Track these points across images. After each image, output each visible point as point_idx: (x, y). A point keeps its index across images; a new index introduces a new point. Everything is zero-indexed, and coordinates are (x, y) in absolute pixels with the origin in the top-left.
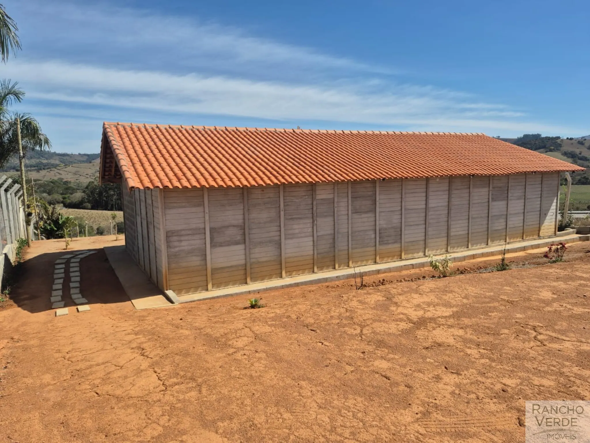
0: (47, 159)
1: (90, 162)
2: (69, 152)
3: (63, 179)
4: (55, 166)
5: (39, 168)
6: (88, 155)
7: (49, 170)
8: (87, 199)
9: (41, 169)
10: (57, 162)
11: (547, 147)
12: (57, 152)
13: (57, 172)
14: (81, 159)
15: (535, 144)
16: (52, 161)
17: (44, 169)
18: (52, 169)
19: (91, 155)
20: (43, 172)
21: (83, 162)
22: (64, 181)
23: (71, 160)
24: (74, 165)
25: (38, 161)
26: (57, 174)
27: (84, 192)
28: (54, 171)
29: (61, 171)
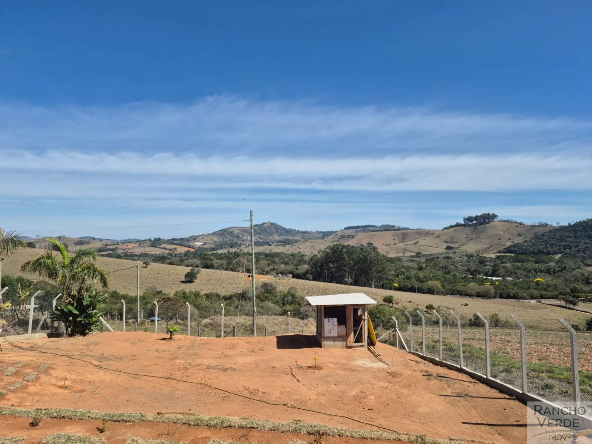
0: (292, 236)
1: (324, 238)
2: (309, 230)
3: (301, 253)
4: (296, 241)
5: (285, 243)
6: (323, 233)
7: (291, 245)
9: (286, 244)
10: (300, 238)
12: (300, 230)
14: (318, 236)
16: (296, 238)
17: (289, 244)
18: (294, 244)
19: (326, 232)
20: (287, 247)
21: (319, 238)
22: (302, 254)
23: (310, 237)
24: (310, 241)
25: (286, 237)
26: (297, 249)
27: (309, 264)
28: (295, 245)
29: (301, 246)
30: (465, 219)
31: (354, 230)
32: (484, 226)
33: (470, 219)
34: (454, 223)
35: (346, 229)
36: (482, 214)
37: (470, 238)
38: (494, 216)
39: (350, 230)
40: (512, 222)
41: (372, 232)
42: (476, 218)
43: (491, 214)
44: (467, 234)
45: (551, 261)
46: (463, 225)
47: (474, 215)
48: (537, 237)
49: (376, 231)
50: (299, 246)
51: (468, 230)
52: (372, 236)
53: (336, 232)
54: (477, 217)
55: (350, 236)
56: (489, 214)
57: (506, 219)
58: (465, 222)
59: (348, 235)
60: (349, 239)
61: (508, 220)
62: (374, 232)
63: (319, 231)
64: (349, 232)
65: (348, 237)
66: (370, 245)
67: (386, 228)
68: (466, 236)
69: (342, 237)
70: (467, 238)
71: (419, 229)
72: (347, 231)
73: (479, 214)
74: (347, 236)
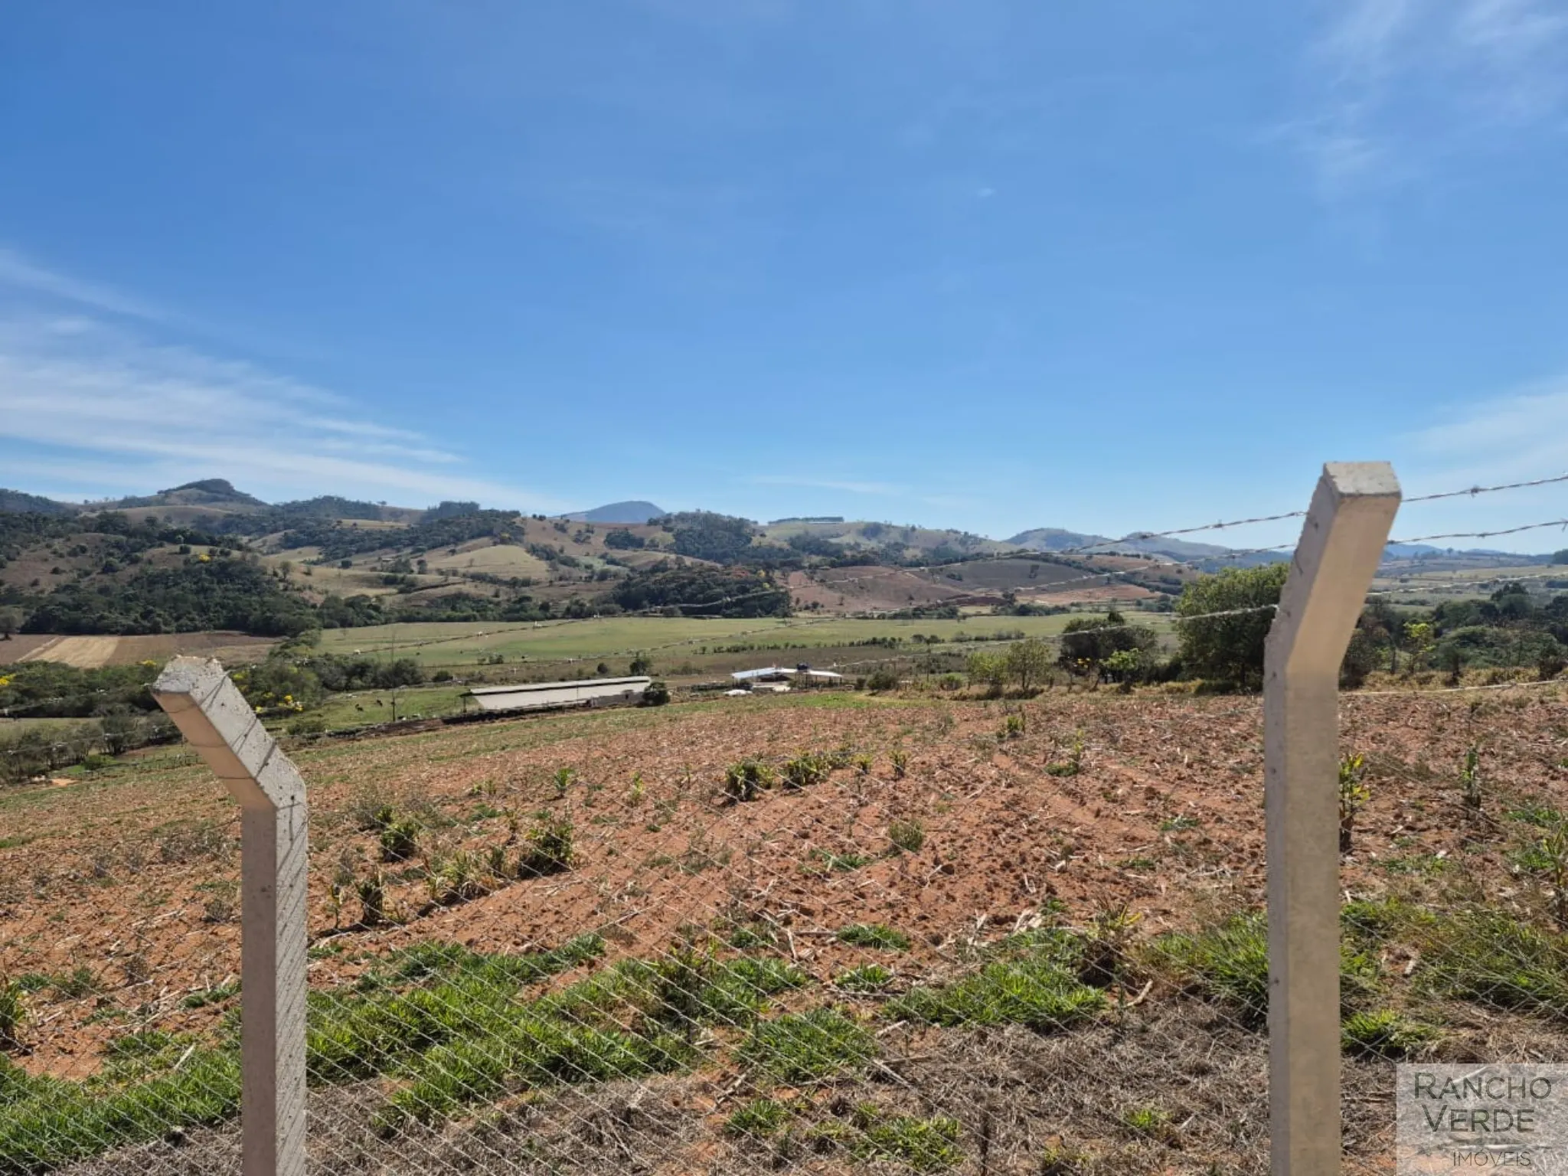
11: (494, 532)
15: (469, 524)
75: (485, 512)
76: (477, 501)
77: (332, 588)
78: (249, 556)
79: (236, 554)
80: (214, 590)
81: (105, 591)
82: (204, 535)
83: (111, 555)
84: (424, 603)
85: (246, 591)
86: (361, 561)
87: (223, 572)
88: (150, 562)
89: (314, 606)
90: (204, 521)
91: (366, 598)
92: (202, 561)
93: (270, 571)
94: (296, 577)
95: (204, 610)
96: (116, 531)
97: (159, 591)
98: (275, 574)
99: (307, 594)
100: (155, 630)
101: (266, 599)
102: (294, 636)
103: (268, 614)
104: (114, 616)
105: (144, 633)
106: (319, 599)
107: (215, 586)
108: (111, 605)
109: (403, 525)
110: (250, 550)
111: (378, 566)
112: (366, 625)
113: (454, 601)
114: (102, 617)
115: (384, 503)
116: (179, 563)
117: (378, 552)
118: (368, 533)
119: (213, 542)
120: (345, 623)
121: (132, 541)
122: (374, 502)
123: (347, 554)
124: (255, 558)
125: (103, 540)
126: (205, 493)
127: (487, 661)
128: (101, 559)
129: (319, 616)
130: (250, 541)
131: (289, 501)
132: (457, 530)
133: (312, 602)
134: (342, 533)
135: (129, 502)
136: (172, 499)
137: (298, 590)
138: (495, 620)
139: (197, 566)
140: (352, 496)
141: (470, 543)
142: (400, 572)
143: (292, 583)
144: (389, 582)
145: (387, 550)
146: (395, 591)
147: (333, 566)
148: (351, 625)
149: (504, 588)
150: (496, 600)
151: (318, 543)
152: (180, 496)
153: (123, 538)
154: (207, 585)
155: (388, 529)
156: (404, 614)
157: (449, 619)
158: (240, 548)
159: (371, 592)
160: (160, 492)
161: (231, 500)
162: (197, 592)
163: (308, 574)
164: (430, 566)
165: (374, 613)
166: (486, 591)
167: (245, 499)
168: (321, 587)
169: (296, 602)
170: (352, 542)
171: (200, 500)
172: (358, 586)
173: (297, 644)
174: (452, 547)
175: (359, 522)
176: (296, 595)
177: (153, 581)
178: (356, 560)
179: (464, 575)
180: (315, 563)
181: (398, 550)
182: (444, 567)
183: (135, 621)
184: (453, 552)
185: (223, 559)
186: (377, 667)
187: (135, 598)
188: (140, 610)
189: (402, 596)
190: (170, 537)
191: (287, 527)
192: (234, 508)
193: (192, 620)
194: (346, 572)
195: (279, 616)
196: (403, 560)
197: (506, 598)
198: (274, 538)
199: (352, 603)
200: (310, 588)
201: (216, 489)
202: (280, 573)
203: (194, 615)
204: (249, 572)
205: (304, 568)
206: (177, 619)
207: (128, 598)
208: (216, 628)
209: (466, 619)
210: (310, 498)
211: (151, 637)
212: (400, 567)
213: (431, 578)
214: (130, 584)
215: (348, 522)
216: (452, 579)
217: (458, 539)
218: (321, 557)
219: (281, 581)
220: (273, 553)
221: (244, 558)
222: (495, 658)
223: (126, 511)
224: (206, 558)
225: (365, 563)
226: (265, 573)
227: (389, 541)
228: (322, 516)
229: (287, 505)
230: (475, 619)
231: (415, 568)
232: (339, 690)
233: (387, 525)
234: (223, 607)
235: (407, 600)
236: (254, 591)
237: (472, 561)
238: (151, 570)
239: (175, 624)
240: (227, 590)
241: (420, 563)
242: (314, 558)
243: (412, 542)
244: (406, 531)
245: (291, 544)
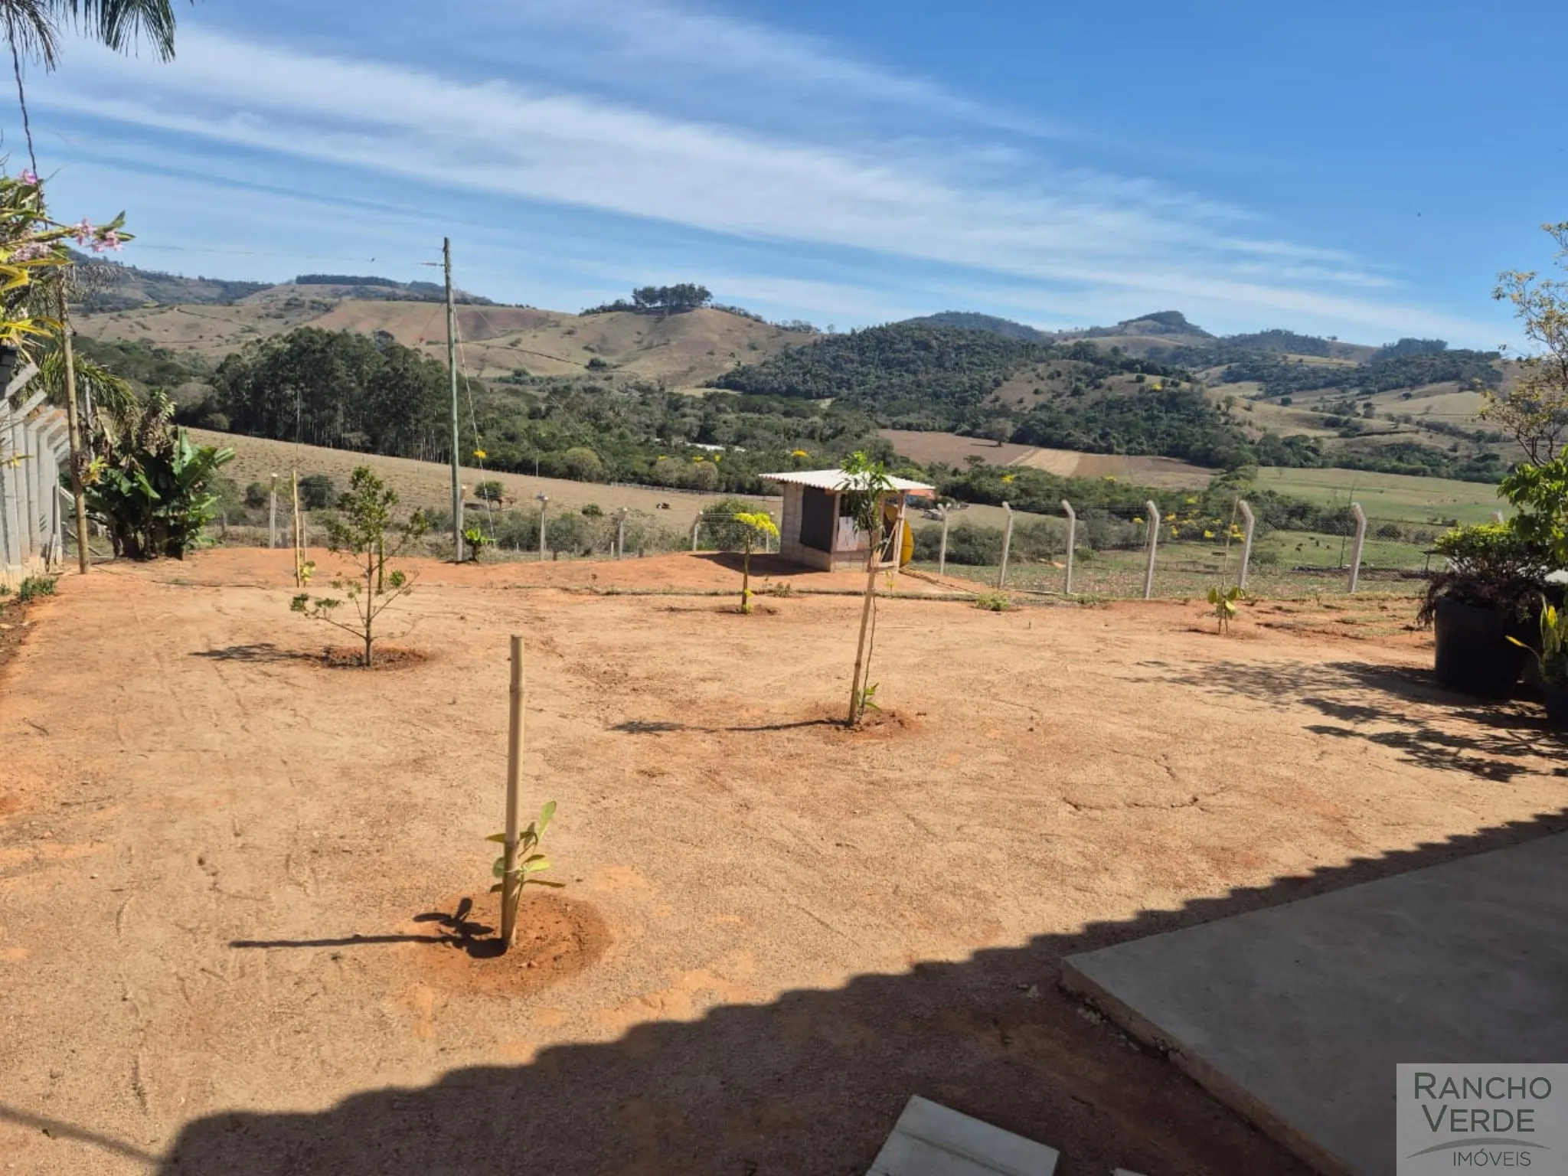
0: (112, 284)
1: (230, 304)
2: (173, 271)
3: (153, 342)
4: (133, 305)
5: (89, 305)
6: (225, 285)
7: (115, 314)
8: (219, 402)
9: (93, 311)
10: (139, 295)
11: (1462, 376)
12: (140, 267)
13: (138, 323)
14: (206, 293)
15: (1432, 365)
16: (127, 292)
17: (102, 310)
18: (123, 312)
19: (233, 284)
20: (98, 320)
21: (210, 300)
22: (154, 347)
23: (177, 294)
24: (183, 307)
26: (137, 328)
27: (211, 381)
28: (129, 318)
29: (149, 321)
30: (637, 294)
31: (329, 287)
32: (679, 315)
33: (648, 294)
34: (610, 302)
35: (303, 280)
36: (678, 286)
37: (645, 343)
38: (704, 294)
39: (316, 288)
40: (739, 314)
41: (388, 299)
42: (664, 293)
43: (697, 287)
44: (639, 333)
45: (814, 413)
46: (630, 309)
47: (658, 285)
48: (788, 356)
49: (400, 299)
50: (141, 320)
51: (642, 323)
52: (387, 316)
53: (270, 286)
54: (664, 290)
55: (320, 303)
56: (691, 288)
57: (728, 304)
58: (637, 302)
59: (313, 302)
60: (315, 313)
61: (732, 308)
62: (394, 300)
63: (208, 277)
64: (311, 292)
65: (312, 308)
66: (383, 339)
67: (430, 293)
68: (637, 338)
69: (292, 305)
70: (639, 342)
71: (521, 306)
72: (304, 288)
73: (671, 285)
74: (308, 304)
75: (1455, 352)
76: (1444, 340)
77: (1271, 426)
78: (1196, 388)
79: (1185, 386)
80: (1161, 418)
81: (1071, 411)
82: (1159, 366)
83: (1079, 380)
84: (1367, 450)
85: (1189, 422)
86: (1302, 400)
87: (1172, 402)
88: (1110, 389)
89: (1252, 442)
90: (1155, 351)
91: (1305, 438)
92: (1155, 391)
93: (1214, 404)
94: (1237, 411)
95: (1152, 436)
96: (1086, 359)
97: (1116, 415)
98: (1219, 407)
99: (1246, 429)
100: (1109, 450)
101: (1207, 430)
102: (1233, 470)
103: (1210, 446)
104: (1077, 434)
105: (1099, 452)
106: (1258, 436)
107: (1162, 415)
108: (1076, 424)
109: (1354, 364)
110: (1198, 382)
111: (1320, 405)
112: (1302, 466)
113: (1401, 451)
114: (1069, 435)
115: (1334, 338)
116: (1134, 391)
117: (1322, 391)
118: (1314, 371)
119: (1166, 373)
120: (1281, 463)
121: (1098, 368)
122: (1324, 338)
123: (1288, 391)
124: (1201, 390)
125: (1075, 366)
126: (1159, 325)
127: (1439, 522)
128: (1071, 383)
129: (1256, 452)
130: (1195, 373)
131: (1236, 334)
132: (1416, 371)
133: (1250, 438)
134: (1286, 369)
135: (1095, 332)
136: (1130, 330)
137: (1239, 424)
138: (1449, 477)
139: (1150, 395)
140: (1300, 331)
141: (1429, 388)
142: (1344, 414)
143: (1233, 417)
144: (1330, 424)
145: (1334, 389)
146: (1336, 434)
147: (1272, 403)
148: (1286, 464)
149: (1465, 442)
150: (1452, 454)
151: (1259, 379)
152: (1137, 327)
153: (1090, 365)
154: (1156, 412)
155: (1336, 367)
156: (1344, 459)
157: (1395, 471)
158: (1188, 379)
159: (1311, 433)
160: (1120, 323)
161: (1182, 333)
162: (1146, 419)
163: (1249, 409)
164: (1378, 410)
165: (1311, 454)
166: (1444, 443)
167: (1195, 331)
168: (1259, 424)
169: (1235, 437)
170: (1295, 379)
171: (1153, 331)
172: (1299, 425)
173: (1237, 478)
174: (1406, 391)
175: (1306, 358)
176: (1236, 429)
177: (1111, 405)
178: (1296, 398)
179: (1418, 423)
180: (1253, 398)
181: (1343, 390)
182: (1396, 413)
183: (1095, 440)
184: (1408, 396)
185: (1173, 389)
186: (1319, 510)
187: (1094, 420)
188: (1100, 432)
189: (1343, 441)
190: (1129, 366)
191: (1231, 361)
192: (1182, 340)
193: (1141, 444)
194: (1288, 410)
195: (1220, 448)
196: (1349, 402)
197: (1466, 453)
198: (1217, 371)
199: (1290, 443)
200: (1250, 424)
201: (1169, 321)
202: (1223, 406)
203: (1143, 439)
204: (1195, 403)
205: (1245, 403)
206: (1128, 442)
207: (1089, 420)
208: (1160, 454)
209: (1414, 473)
210: (1258, 332)
211: (1105, 456)
212: (1347, 409)
213: (1377, 423)
214: (1092, 407)
215: (1294, 358)
216: (1402, 426)
217: (1416, 382)
218: (1261, 393)
219: (1224, 414)
220: (1214, 386)
221: (1192, 389)
222: (1449, 519)
223: (1094, 340)
224: (1159, 387)
225: (1305, 402)
226: (1209, 405)
227: (1336, 381)
228: (1267, 350)
229: (1234, 338)
230: (1425, 475)
231: (1361, 411)
232: (1278, 527)
233: (1333, 363)
234: (1169, 435)
235: (1347, 445)
236: (1197, 423)
237: (1428, 408)
238: (1110, 395)
239: (1126, 447)
240: (1173, 419)
241: (1368, 405)
242: (1254, 393)
243: (1361, 383)
244: (1356, 370)
245: (1232, 377)
